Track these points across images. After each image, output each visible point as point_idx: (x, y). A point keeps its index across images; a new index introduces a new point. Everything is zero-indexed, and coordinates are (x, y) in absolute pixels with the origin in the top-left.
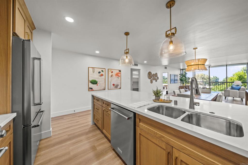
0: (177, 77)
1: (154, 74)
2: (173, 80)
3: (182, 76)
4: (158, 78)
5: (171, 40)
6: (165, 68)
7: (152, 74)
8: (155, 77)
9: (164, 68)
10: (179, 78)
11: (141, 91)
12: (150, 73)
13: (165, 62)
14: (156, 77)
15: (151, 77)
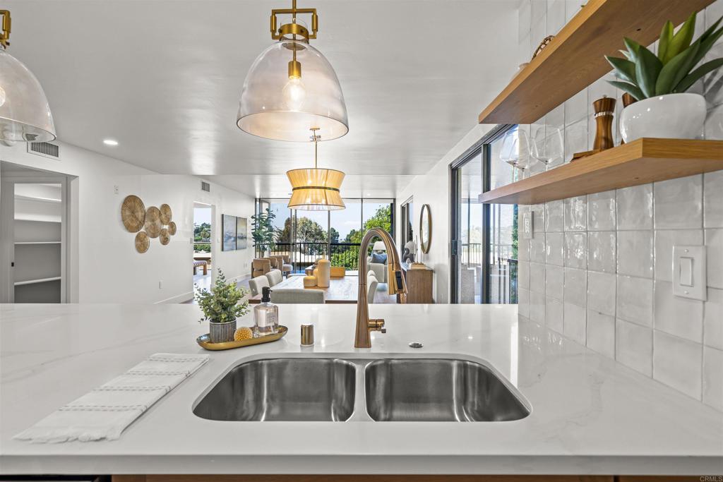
0: (244, 227)
1: (152, 209)
2: (230, 237)
3: (261, 223)
4: (172, 225)
5: (295, 59)
6: (203, 189)
7: (147, 206)
8: (158, 222)
9: (200, 186)
10: (249, 230)
11: (77, 302)
12: (131, 203)
13: (203, 162)
14: (162, 222)
15: (142, 224)
